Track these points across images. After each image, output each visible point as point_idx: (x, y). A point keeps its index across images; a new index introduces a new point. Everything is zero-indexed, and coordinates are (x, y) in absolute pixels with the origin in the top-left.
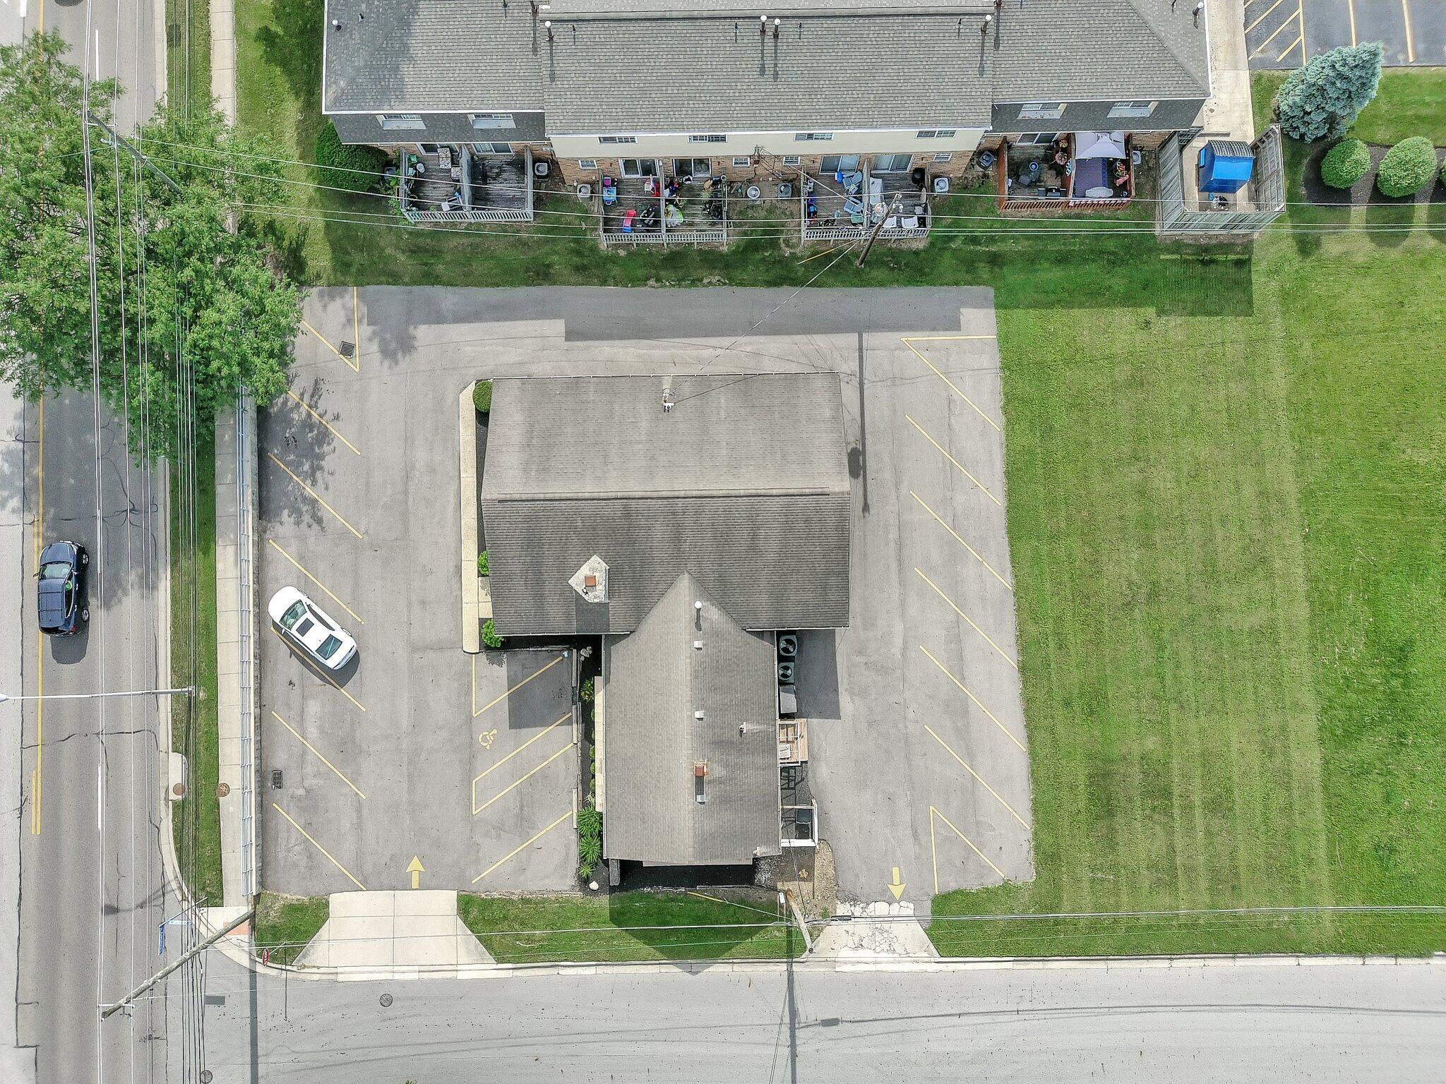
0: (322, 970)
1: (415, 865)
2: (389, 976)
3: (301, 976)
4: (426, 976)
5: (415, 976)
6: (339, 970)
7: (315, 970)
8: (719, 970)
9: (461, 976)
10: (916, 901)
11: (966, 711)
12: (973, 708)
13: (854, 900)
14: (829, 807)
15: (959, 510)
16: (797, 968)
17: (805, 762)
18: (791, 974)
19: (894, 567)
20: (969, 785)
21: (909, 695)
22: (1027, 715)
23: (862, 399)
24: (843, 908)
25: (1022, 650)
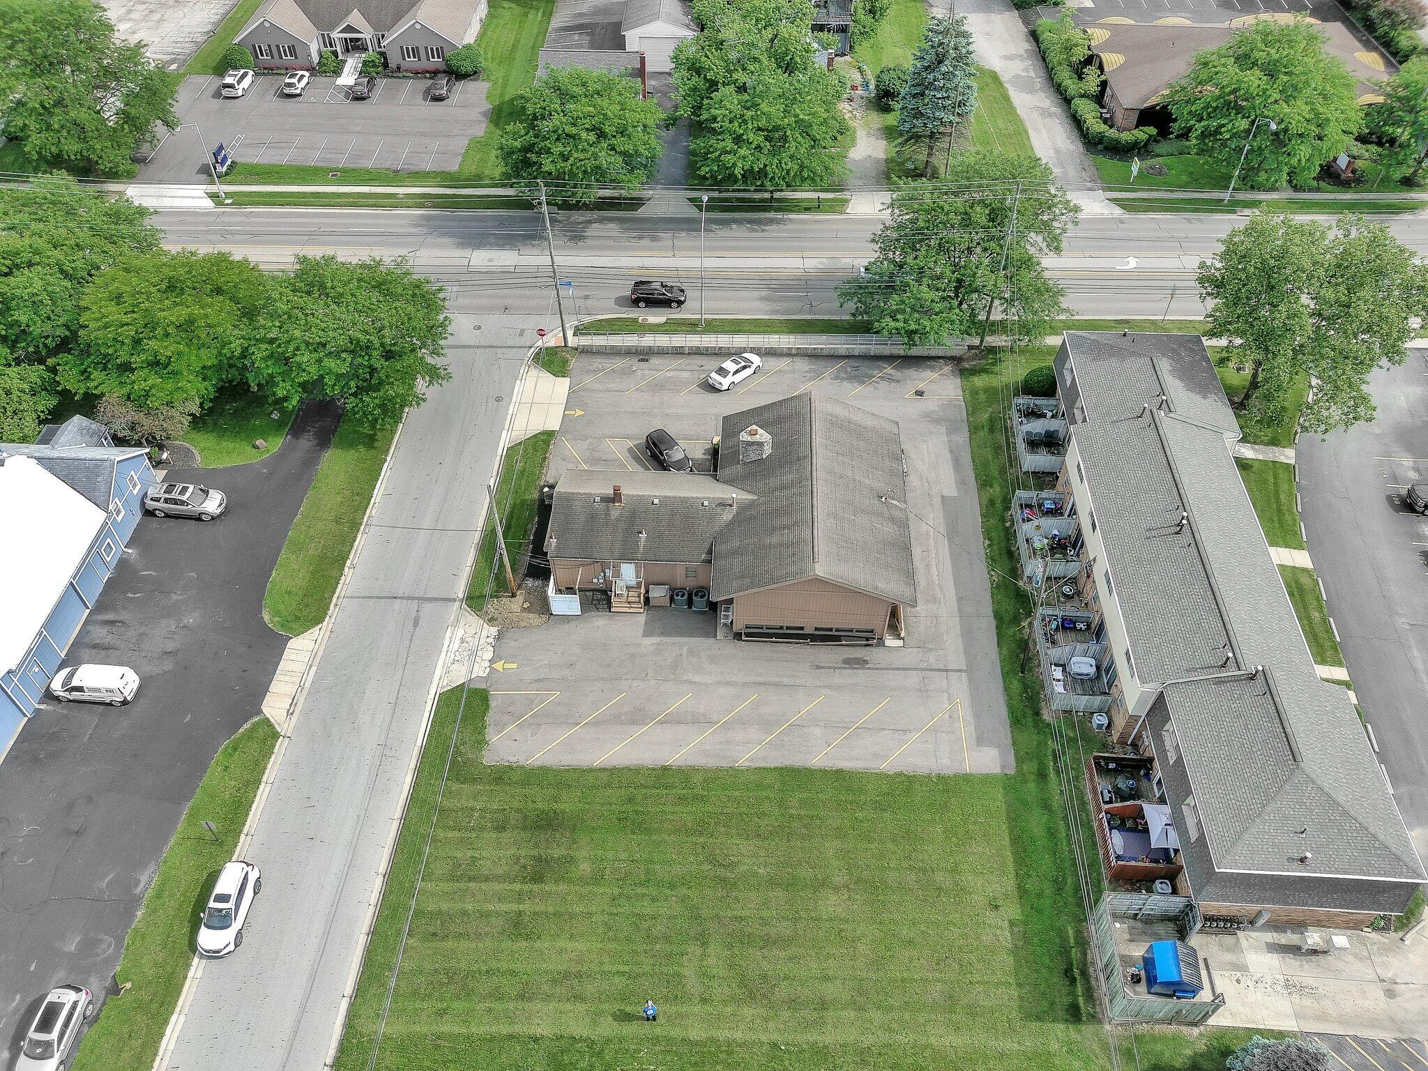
0: (525, 374)
2: (513, 401)
3: (524, 366)
4: (509, 417)
5: (510, 412)
6: (523, 381)
7: (526, 371)
9: (504, 432)
10: (487, 679)
11: (633, 722)
12: (635, 728)
13: (499, 638)
14: (573, 624)
15: (805, 730)
16: (457, 604)
17: (610, 611)
18: (454, 600)
19: (759, 679)
20: (573, 721)
21: (653, 682)
22: (624, 768)
23: (904, 669)
24: (494, 631)
25: (680, 770)
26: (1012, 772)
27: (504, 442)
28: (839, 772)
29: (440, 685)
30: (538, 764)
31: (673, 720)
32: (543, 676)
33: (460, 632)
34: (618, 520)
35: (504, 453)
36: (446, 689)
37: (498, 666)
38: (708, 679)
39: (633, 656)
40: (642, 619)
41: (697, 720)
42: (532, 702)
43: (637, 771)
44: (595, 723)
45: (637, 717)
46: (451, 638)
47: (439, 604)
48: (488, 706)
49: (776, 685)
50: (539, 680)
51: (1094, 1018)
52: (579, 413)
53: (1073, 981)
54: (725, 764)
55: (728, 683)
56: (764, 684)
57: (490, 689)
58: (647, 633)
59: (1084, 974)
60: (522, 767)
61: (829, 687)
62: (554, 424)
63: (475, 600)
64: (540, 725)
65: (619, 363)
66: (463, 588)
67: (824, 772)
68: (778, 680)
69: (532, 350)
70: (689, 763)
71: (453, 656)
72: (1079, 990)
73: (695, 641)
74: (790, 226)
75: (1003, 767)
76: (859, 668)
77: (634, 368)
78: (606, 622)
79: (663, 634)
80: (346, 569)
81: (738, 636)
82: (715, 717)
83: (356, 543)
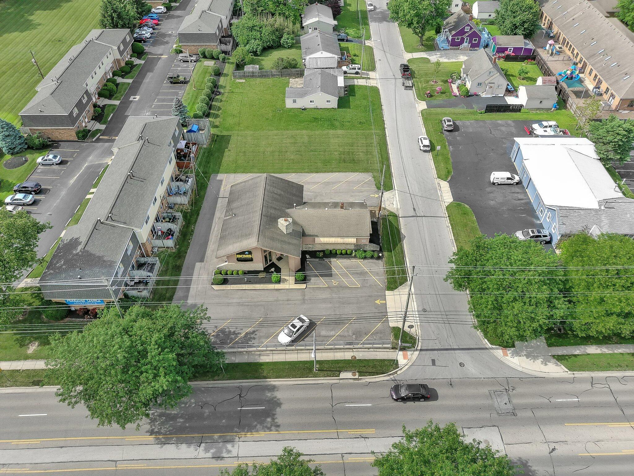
1: (378, 302)
4: (414, 300)
5: (415, 303)
7: (417, 331)
8: (403, 231)
12: (328, 181)
16: (400, 215)
18: (402, 217)
20: (347, 182)
22: (329, 172)
30: (355, 173)
43: (325, 172)
54: (299, 174)
60: (360, 172)
62: (389, 294)
63: (394, 215)
64: (357, 181)
66: (401, 221)
69: (419, 348)
70: (310, 174)
75: (216, 175)
80: (450, 225)
83: (452, 235)
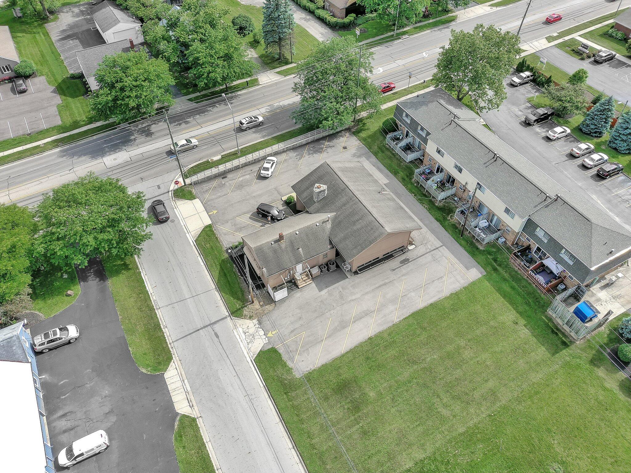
0: (175, 205)
2: (180, 219)
3: (172, 202)
5: (182, 224)
7: (175, 203)
8: (217, 296)
9: (187, 235)
10: (269, 342)
11: (344, 328)
12: (346, 329)
13: (260, 323)
14: (287, 301)
15: (408, 296)
16: (229, 318)
17: (299, 288)
18: (226, 318)
19: (377, 285)
20: (319, 340)
21: (338, 308)
22: (355, 348)
23: (423, 255)
24: (255, 321)
25: (376, 336)
26: (485, 273)
27: (191, 239)
28: (431, 305)
29: (250, 356)
30: (320, 365)
31: (358, 319)
32: (292, 329)
33: (240, 330)
34: (286, 248)
35: (195, 244)
36: (255, 357)
37: (270, 335)
38: (358, 296)
39: (322, 301)
40: (313, 285)
41: (367, 313)
42: (297, 342)
43: (361, 345)
44: (329, 336)
45: (343, 325)
46: (238, 334)
47: (221, 322)
48: (279, 353)
49: (385, 284)
50: (292, 331)
51: (572, 342)
52: (215, 212)
53: (557, 334)
54: (390, 324)
55: (367, 293)
56: (380, 286)
57: (274, 346)
58: (321, 290)
59: (558, 329)
60: (315, 370)
61: (403, 275)
62: (208, 222)
63: (236, 313)
64: (308, 349)
65: (215, 183)
66: (225, 311)
67: (426, 308)
68: (384, 282)
69: (170, 193)
70: (377, 332)
71: (245, 341)
72: (561, 336)
73: (341, 283)
74: (241, 98)
75: (481, 273)
76: (408, 263)
77: (223, 183)
78: (300, 294)
79: (327, 287)
80: (163, 329)
81: (356, 273)
82: (372, 309)
83: (158, 315)
